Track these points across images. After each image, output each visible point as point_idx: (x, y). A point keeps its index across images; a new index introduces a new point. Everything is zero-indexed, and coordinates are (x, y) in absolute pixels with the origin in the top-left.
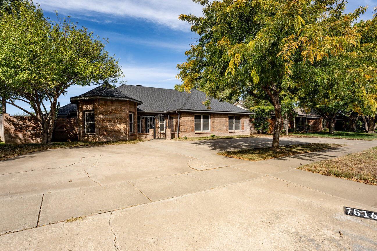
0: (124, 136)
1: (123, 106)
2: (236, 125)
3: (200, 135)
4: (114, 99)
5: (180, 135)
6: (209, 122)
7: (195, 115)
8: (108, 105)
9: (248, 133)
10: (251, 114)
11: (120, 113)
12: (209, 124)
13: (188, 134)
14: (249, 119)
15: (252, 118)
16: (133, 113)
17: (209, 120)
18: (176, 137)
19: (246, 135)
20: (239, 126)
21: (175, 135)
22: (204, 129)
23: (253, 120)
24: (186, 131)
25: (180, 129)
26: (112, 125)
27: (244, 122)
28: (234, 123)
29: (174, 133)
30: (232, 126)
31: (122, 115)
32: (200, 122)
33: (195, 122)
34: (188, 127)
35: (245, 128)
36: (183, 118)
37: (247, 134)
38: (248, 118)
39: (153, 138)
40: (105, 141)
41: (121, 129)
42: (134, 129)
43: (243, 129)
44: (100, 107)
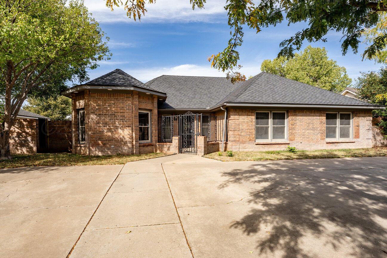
0: (129, 148)
1: (126, 101)
2: (341, 130)
3: (266, 146)
4: (110, 89)
5: (229, 146)
6: (284, 125)
7: (257, 113)
8: (103, 99)
9: (368, 145)
10: (376, 108)
11: (122, 111)
12: (286, 128)
13: (242, 146)
14: (371, 118)
15: (377, 117)
16: (151, 110)
17: (286, 120)
18: (220, 149)
19: (363, 149)
20: (349, 131)
21: (220, 146)
22: (274, 137)
23: (380, 119)
24: (238, 140)
25: (229, 137)
26: (109, 130)
27: (361, 125)
28: (337, 125)
29: (218, 144)
30: (334, 132)
31: (126, 115)
32: (267, 124)
33: (257, 124)
34: (242, 134)
35: (361, 135)
36: (232, 117)
37: (365, 147)
38: (370, 116)
39: (177, 151)
40: (100, 154)
41: (123, 137)
42: (152, 136)
43: (357, 136)
44: (92, 103)
